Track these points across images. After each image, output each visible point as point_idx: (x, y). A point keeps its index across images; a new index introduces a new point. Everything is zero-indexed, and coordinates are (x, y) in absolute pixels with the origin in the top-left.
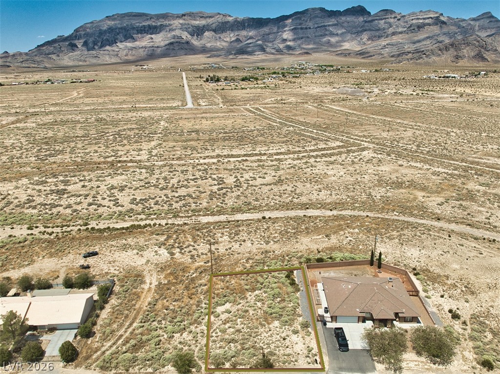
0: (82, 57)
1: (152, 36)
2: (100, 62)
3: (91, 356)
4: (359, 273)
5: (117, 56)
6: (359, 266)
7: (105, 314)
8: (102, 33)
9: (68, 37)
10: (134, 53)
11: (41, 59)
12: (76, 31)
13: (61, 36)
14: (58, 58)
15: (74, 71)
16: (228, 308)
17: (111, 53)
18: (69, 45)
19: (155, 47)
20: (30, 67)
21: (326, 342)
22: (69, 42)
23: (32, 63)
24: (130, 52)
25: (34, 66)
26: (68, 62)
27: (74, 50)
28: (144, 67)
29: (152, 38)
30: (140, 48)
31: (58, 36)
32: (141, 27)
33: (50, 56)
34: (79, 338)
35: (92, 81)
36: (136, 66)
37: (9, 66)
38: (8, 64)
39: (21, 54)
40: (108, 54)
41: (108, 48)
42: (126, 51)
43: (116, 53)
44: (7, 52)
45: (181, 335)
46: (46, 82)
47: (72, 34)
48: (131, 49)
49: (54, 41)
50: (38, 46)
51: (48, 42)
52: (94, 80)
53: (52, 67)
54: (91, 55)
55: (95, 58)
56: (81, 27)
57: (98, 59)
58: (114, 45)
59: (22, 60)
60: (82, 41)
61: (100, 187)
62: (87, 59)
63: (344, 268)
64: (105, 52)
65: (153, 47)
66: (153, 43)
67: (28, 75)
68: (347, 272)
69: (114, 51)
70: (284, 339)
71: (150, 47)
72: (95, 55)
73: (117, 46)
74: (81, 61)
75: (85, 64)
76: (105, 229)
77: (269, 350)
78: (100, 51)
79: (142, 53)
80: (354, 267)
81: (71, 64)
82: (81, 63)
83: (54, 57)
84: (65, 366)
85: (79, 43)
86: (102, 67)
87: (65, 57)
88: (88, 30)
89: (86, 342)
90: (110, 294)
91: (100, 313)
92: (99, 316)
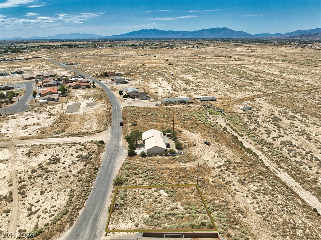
3: (132, 160)
16: (163, 195)
34: (140, 155)
45: (141, 180)
70: (131, 219)
76: (241, 141)
77: (124, 212)
84: (127, 156)
90: (172, 156)
91: (158, 156)
92: (156, 156)
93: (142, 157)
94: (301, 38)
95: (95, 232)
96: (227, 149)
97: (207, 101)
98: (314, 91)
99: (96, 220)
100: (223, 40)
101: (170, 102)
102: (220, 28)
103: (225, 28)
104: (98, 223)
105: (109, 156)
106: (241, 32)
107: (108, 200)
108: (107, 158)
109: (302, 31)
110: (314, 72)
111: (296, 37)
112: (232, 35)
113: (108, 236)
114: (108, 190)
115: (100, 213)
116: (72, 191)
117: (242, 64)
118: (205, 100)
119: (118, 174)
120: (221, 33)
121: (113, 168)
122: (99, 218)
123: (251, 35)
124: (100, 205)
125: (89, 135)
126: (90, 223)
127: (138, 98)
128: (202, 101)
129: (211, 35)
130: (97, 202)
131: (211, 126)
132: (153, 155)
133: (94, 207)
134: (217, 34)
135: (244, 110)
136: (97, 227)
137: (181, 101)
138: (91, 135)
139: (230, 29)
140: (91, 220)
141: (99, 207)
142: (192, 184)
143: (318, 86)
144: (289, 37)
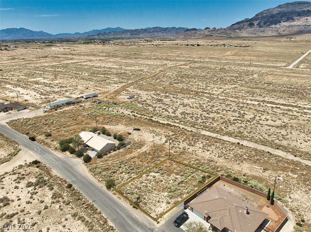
0: (254, 32)
1: (308, 18)
2: (264, 35)
3: (93, 164)
4: (252, 199)
5: (277, 31)
6: (258, 195)
7: (113, 153)
8: (273, 16)
9: (251, 19)
10: (290, 29)
11: (230, 32)
12: (257, 15)
13: (247, 19)
14: (240, 32)
15: (245, 40)
16: (156, 175)
17: (274, 29)
18: (249, 24)
19: (307, 26)
20: (222, 37)
21: (174, 216)
22: (250, 23)
23: (224, 34)
24: (287, 29)
25: (225, 36)
26: (245, 34)
27: (251, 27)
28: (292, 39)
29: (307, 19)
30: (295, 26)
31: (245, 19)
32: (302, 12)
33: (236, 30)
34: (96, 157)
35: (248, 46)
36: (287, 38)
37: (212, 36)
38: (212, 34)
39: (222, 29)
40: (272, 30)
41: (273, 26)
42: (285, 28)
43: (277, 29)
44: (215, 28)
45: (126, 174)
46: (222, 45)
47: (254, 17)
48: (288, 27)
49: (242, 22)
50: (232, 25)
51: (239, 22)
52: (249, 46)
53: (234, 37)
54: (260, 31)
55: (262, 32)
56: (261, 13)
57: (264, 33)
58: (278, 24)
59: (220, 32)
60: (258, 22)
61: (177, 102)
62: (257, 33)
63: (246, 191)
64: (270, 29)
65: (306, 25)
66: (307, 23)
67: (218, 41)
68: (244, 194)
69: (276, 28)
70: (159, 202)
71: (303, 25)
72: (263, 30)
73: (280, 25)
74: (252, 34)
75: (254, 36)
76: (156, 121)
77: (146, 201)
78: (267, 28)
79: (296, 29)
80: (254, 194)
81: (246, 36)
82: (252, 35)
83: (238, 31)
84: (83, 163)
85: (256, 23)
86: (263, 38)
87: (244, 32)
88: (264, 14)
89: (97, 159)
90: (124, 147)
91: (112, 152)
92: (111, 153)
93: (99, 158)
94: (98, 36)
95: (147, 227)
96: (155, 129)
97: (90, 98)
98: (157, 76)
99: (134, 220)
100: (28, 42)
101: (58, 105)
102: (16, 28)
103: (22, 28)
104: (139, 221)
105: (64, 171)
106: (41, 32)
107: (120, 202)
108: (65, 173)
109: (97, 30)
110: (140, 63)
111: (94, 36)
112: (33, 36)
113: (160, 222)
114: (108, 196)
115: (130, 213)
116: (74, 215)
117: (78, 62)
118: (89, 98)
119: (97, 180)
120: (19, 33)
121: (85, 178)
122: (133, 217)
123: (52, 35)
124: (121, 209)
125: (5, 162)
126: (133, 225)
127: (12, 110)
128: (86, 99)
129: (8, 36)
130: (113, 209)
131: (122, 116)
132: (108, 153)
133: (118, 213)
134: (15, 35)
135: (130, 99)
136: (142, 223)
137: (68, 102)
138: (9, 161)
139: (28, 30)
140: (131, 223)
141: (121, 210)
142: (165, 159)
143: (155, 72)
144: (89, 36)
